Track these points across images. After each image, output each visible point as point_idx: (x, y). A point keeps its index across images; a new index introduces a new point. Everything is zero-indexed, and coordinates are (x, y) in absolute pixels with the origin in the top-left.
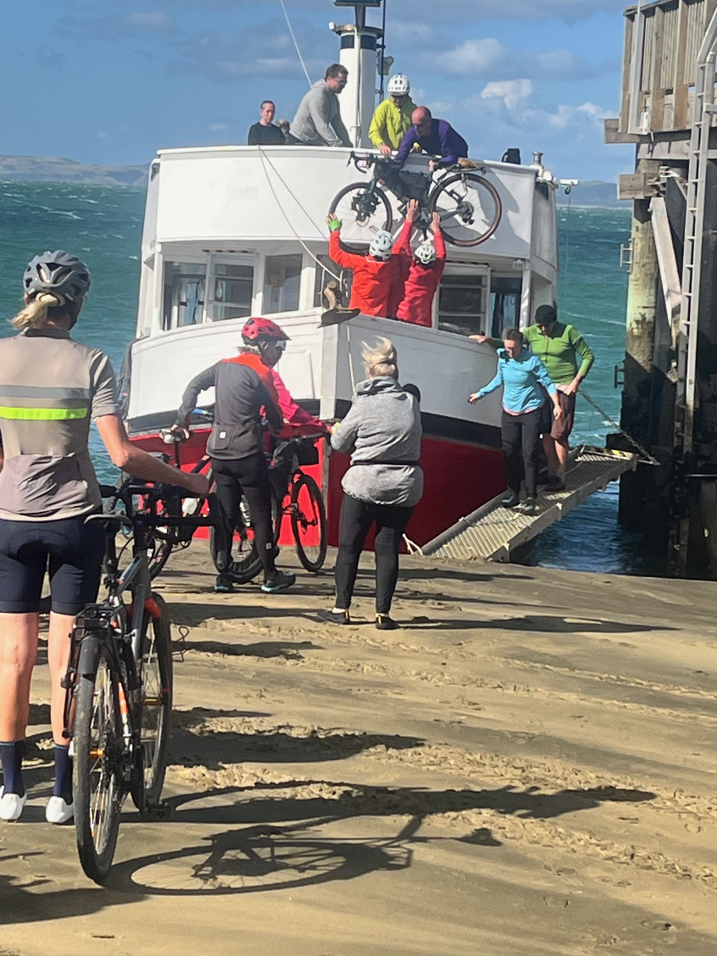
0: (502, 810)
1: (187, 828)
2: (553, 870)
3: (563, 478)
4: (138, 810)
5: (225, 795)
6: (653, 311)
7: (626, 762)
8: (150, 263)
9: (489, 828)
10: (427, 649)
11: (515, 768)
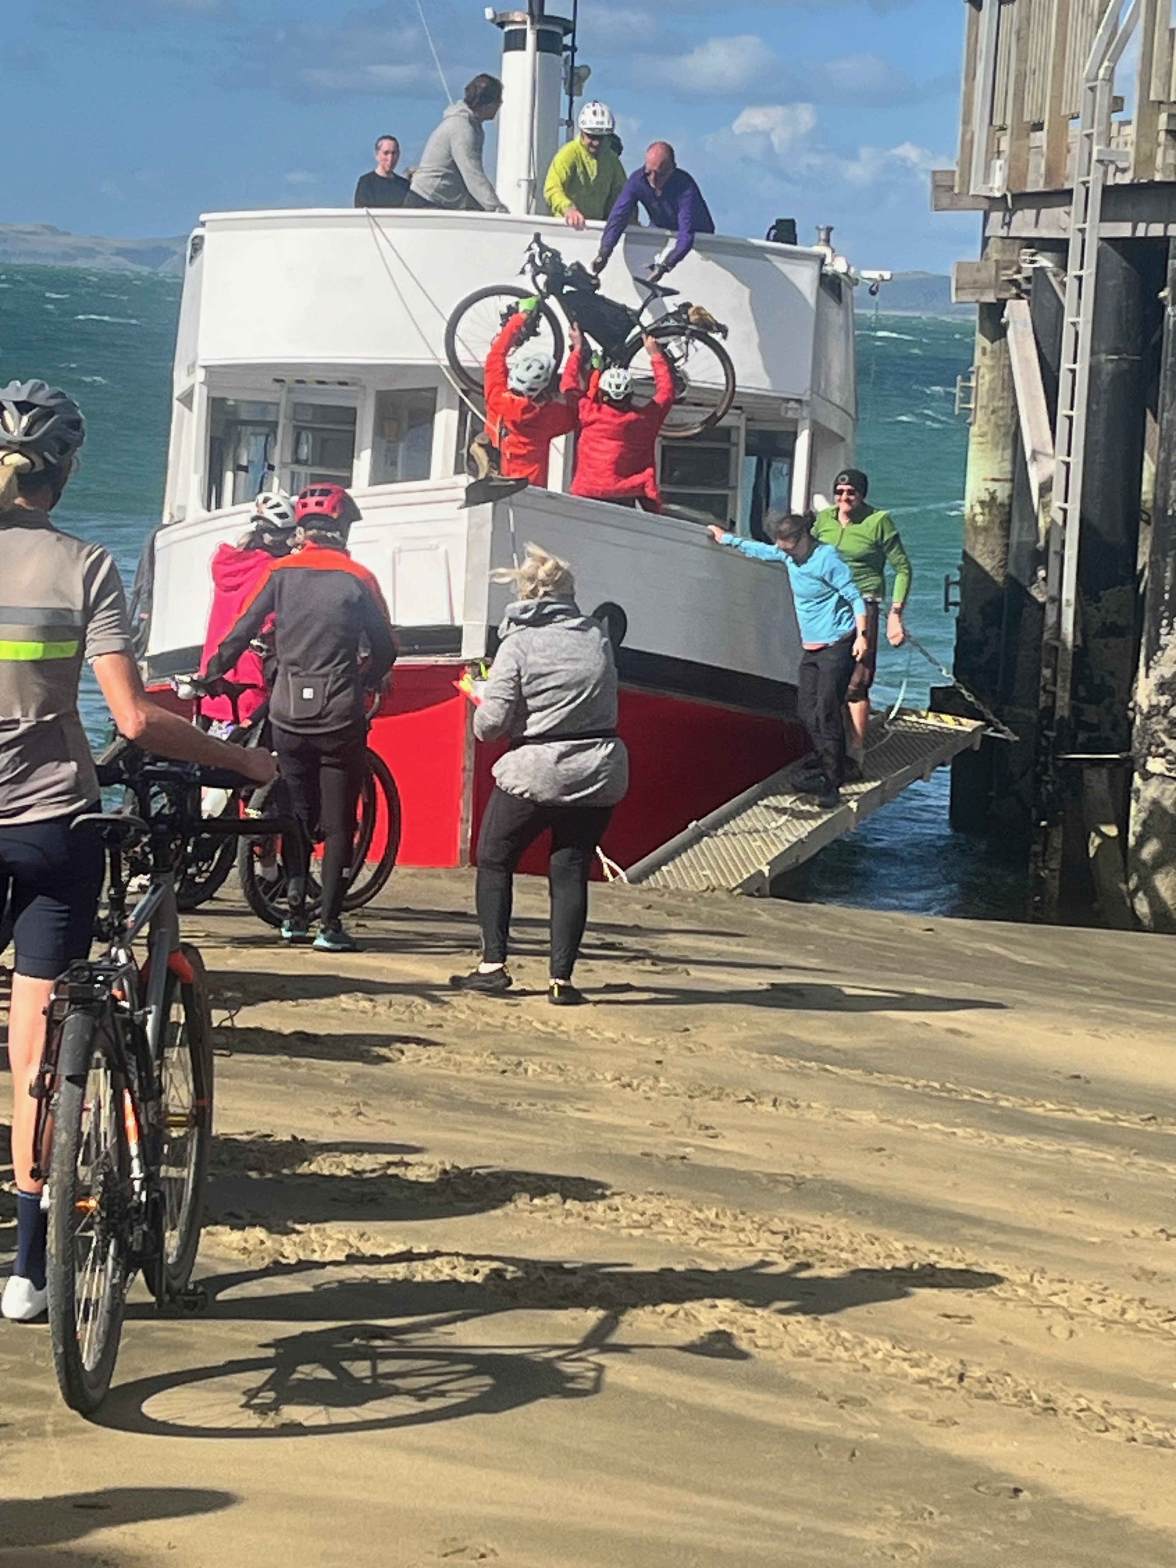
0: (750, 1301)
1: (233, 1329)
2: (832, 1399)
3: (861, 760)
4: (153, 1299)
5: (296, 1275)
6: (1008, 485)
7: (951, 1224)
8: (187, 399)
9: (728, 1330)
10: (631, 1037)
11: (774, 1233)
